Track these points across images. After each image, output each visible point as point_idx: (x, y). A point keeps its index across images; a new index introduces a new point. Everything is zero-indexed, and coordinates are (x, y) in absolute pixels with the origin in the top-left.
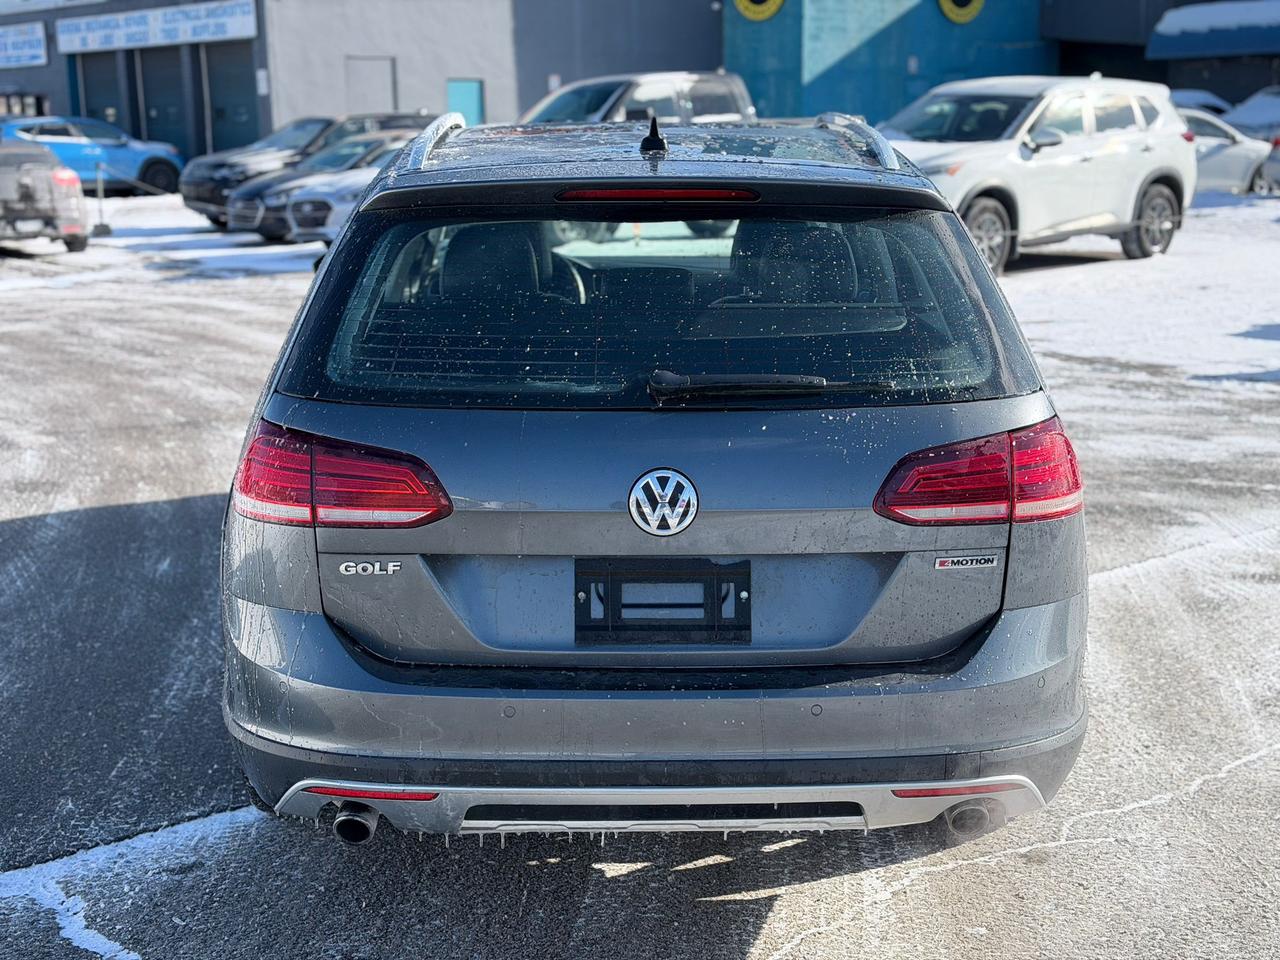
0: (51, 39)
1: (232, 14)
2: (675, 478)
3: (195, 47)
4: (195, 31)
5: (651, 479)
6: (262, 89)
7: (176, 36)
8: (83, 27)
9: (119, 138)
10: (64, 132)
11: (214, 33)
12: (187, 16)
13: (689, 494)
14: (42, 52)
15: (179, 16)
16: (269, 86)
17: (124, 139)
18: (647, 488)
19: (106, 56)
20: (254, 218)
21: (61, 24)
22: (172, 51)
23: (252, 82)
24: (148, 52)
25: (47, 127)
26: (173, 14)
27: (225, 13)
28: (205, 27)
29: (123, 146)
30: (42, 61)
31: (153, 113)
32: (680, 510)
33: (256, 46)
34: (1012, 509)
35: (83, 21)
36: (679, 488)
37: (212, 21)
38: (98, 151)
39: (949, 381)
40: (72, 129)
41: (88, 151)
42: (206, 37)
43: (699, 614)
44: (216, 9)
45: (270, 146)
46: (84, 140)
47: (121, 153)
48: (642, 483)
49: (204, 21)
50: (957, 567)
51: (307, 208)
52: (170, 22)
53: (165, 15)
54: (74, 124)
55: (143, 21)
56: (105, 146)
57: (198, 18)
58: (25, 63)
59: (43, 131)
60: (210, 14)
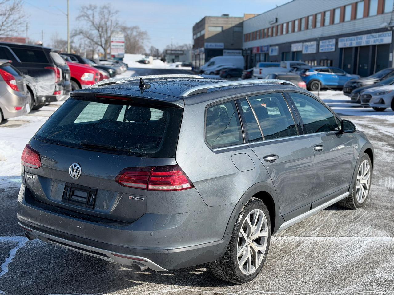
0: (337, 43)
1: (386, 36)
2: (78, 166)
3: (374, 46)
4: (374, 41)
5: (73, 165)
6: (390, 59)
7: (361, 44)
8: (345, 40)
9: (343, 73)
10: (328, 71)
11: (379, 42)
12: (373, 37)
13: (80, 169)
14: (334, 47)
15: (371, 37)
16: (393, 59)
17: (345, 73)
18: (72, 167)
19: (350, 49)
20: (356, 99)
21: (340, 39)
22: (367, 47)
23: (388, 57)
24: (362, 47)
25: (323, 69)
26: (369, 36)
27: (384, 36)
28: (377, 40)
29: (345, 75)
30: (334, 50)
31: (360, 66)
32: (77, 173)
33: (391, 46)
34: (148, 186)
35: (345, 38)
36: (78, 168)
37: (379, 38)
38: (336, 77)
39: (145, 151)
40: (330, 70)
41: (334, 76)
42: (377, 43)
43: (85, 200)
44: (381, 35)
45: (372, 77)
46: (333, 74)
47: (343, 77)
48: (71, 166)
49: (377, 38)
50: (134, 199)
51: (365, 96)
52: (368, 39)
53: (367, 36)
54: (331, 69)
55: (361, 38)
56: (338, 75)
57: (376, 37)
58: (330, 50)
59: (321, 70)
60: (380, 36)
